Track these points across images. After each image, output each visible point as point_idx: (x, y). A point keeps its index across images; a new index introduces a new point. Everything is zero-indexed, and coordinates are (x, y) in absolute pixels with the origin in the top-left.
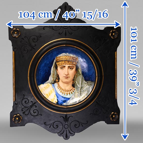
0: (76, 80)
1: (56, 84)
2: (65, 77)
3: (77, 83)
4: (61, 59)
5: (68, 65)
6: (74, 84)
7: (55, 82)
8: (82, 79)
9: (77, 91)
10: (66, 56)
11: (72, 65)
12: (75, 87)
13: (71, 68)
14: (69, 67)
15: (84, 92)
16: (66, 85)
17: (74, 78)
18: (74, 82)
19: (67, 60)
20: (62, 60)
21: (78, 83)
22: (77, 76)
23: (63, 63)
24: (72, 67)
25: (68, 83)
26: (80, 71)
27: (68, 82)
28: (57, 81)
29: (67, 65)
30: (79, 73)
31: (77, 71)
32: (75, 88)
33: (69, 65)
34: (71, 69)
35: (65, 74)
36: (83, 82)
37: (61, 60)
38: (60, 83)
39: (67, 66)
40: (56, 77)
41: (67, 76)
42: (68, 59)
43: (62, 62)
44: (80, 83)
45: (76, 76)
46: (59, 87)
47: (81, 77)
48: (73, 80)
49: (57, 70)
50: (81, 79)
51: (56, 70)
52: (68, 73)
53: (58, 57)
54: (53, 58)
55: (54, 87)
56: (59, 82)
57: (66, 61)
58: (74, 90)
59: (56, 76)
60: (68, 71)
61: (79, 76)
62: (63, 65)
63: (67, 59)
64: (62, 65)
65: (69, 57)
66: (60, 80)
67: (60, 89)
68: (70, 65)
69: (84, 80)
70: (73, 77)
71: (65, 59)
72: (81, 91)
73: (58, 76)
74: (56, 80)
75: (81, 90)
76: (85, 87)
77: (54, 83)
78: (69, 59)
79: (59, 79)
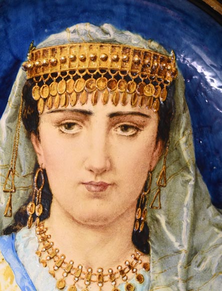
0: (156, 204)
1: (27, 237)
2: (90, 183)
3: (163, 220)
4: (64, 62)
5: (111, 108)
6: (146, 228)
7: (21, 219)
8: (195, 196)
9: (162, 279)
10: (97, 41)
11: (133, 104)
12: (154, 246)
13: (125, 128)
14: (115, 119)
15: (212, 282)
16: (91, 237)
17: (146, 188)
18: (148, 215)
19: (102, 70)
20: (72, 72)
21: (168, 223)
22: (164, 174)
23: (78, 94)
24: (137, 119)
25: (110, 226)
26: (183, 147)
27: (106, 220)
28: (34, 216)
29: (105, 102)
30: (180, 156)
31: (164, 147)
32: (152, 259)
33: (116, 103)
34: (131, 132)
35: (87, 165)
36: (201, 216)
37: (64, 73)
38: (56, 224)
39: (101, 112)
40: (26, 189)
41: (99, 180)
42: (107, 65)
43: (71, 81)
44: (181, 224)
45: (156, 180)
46: (45, 256)
47: (192, 183)
48: (141, 203)
49: (33, 137)
50: (188, 199)
51: (28, 137)
52: (108, 158)
53: (41, 46)
54: (8, 57)
55: (11, 257)
56: (47, 223)
57: (97, 76)
58: (146, 266)
59: (28, 182)
60: (107, 146)
61: (176, 174)
62: (78, 106)
63: (104, 65)
64: (69, 107)
65: (119, 50)
66: (55, 209)
67: (51, 264)
68: (124, 103)
69: (208, 202)
70: (141, 187)
71: (94, 65)
72: (191, 274)
73: (41, 178)
74: (26, 204)
75: (187, 271)
76: (216, 246)
77: (16, 231)
78: (117, 66)
79: (47, 198)
